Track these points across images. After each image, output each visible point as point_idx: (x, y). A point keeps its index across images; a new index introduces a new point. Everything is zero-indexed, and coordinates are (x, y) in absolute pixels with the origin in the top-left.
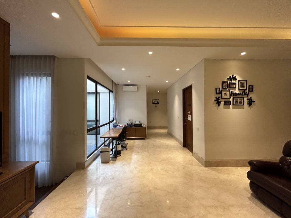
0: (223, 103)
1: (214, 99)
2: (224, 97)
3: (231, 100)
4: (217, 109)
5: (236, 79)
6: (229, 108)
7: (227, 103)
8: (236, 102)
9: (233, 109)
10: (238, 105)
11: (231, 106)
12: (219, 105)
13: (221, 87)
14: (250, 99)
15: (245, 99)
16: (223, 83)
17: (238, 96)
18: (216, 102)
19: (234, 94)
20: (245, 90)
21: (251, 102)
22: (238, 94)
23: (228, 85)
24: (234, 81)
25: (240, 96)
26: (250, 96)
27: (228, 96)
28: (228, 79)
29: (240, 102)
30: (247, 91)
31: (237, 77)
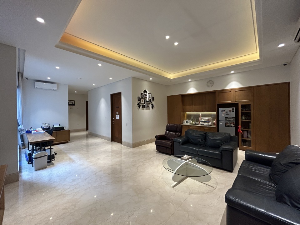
0: (141, 106)
1: (137, 104)
2: (142, 103)
3: (145, 104)
4: (139, 110)
5: (147, 93)
6: (144, 110)
7: (143, 107)
8: (147, 106)
9: (146, 110)
10: (148, 108)
11: (145, 108)
12: (139, 108)
13: (140, 96)
14: (152, 105)
15: (151, 104)
16: (142, 94)
17: (148, 103)
18: (138, 106)
19: (146, 101)
20: (150, 99)
21: (153, 106)
22: (148, 101)
23: (143, 96)
24: (146, 94)
25: (149, 103)
26: (153, 103)
27: (143, 103)
28: (143, 92)
29: (149, 106)
30: (151, 100)
31: (147, 91)
